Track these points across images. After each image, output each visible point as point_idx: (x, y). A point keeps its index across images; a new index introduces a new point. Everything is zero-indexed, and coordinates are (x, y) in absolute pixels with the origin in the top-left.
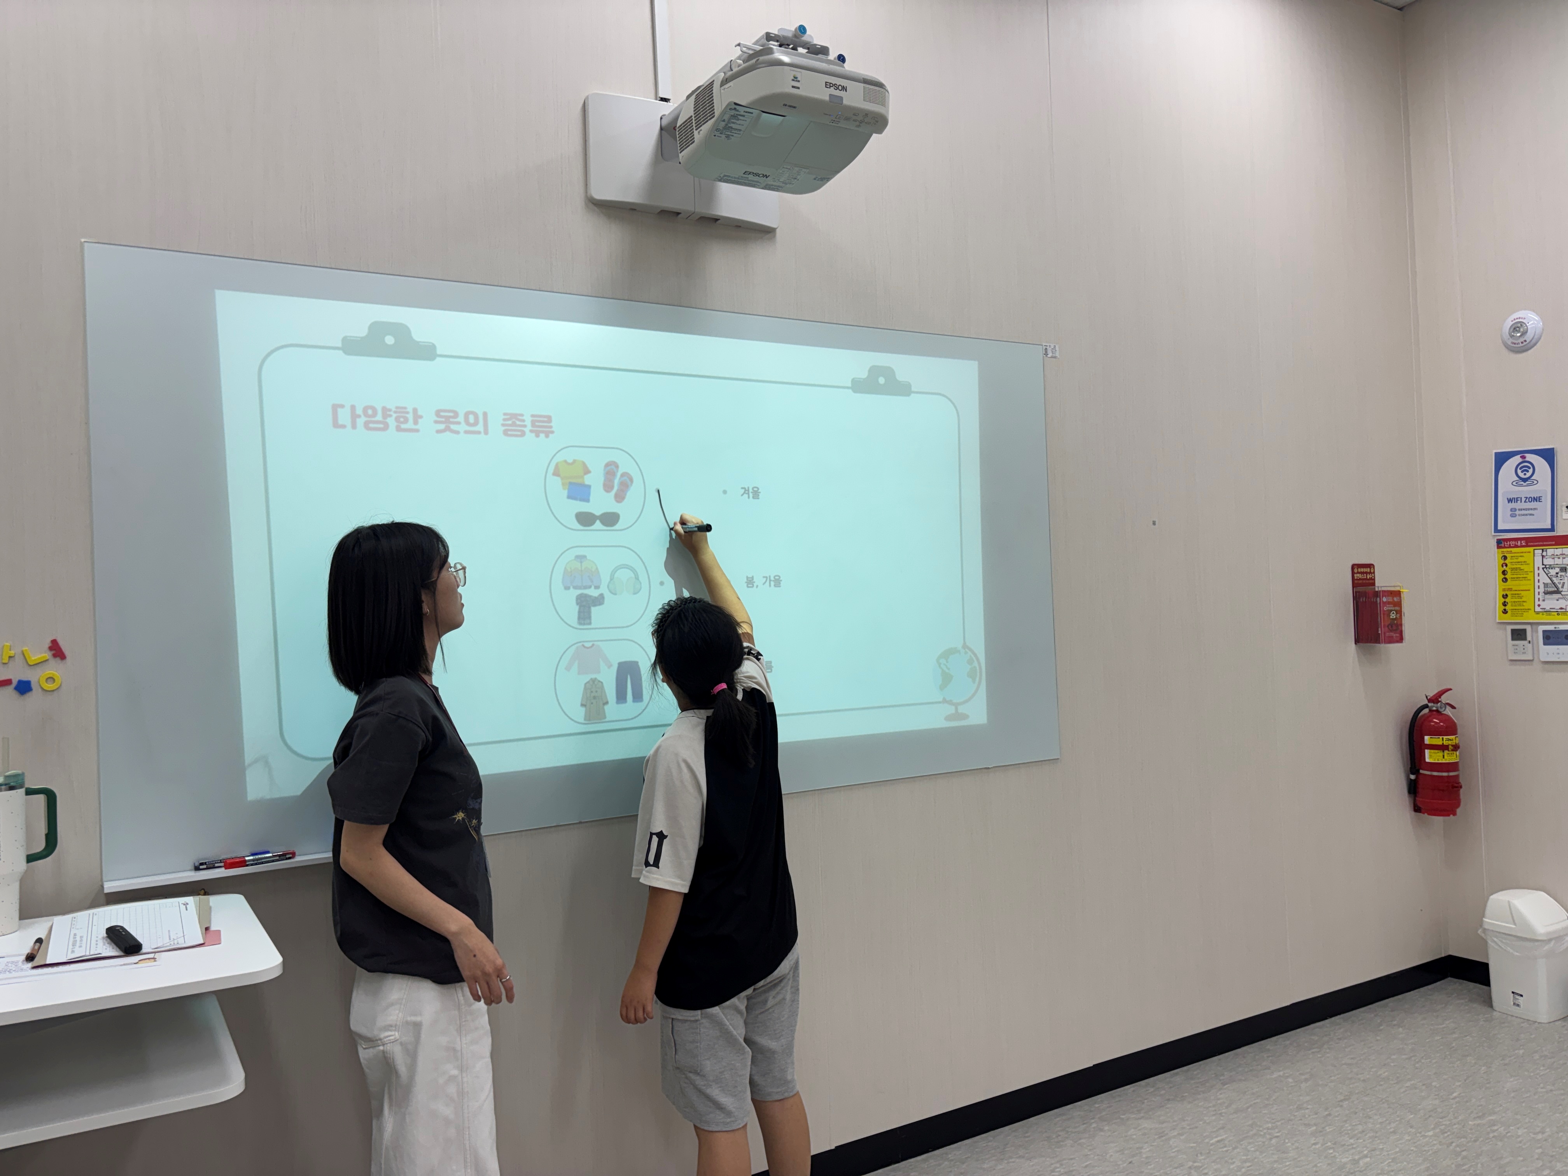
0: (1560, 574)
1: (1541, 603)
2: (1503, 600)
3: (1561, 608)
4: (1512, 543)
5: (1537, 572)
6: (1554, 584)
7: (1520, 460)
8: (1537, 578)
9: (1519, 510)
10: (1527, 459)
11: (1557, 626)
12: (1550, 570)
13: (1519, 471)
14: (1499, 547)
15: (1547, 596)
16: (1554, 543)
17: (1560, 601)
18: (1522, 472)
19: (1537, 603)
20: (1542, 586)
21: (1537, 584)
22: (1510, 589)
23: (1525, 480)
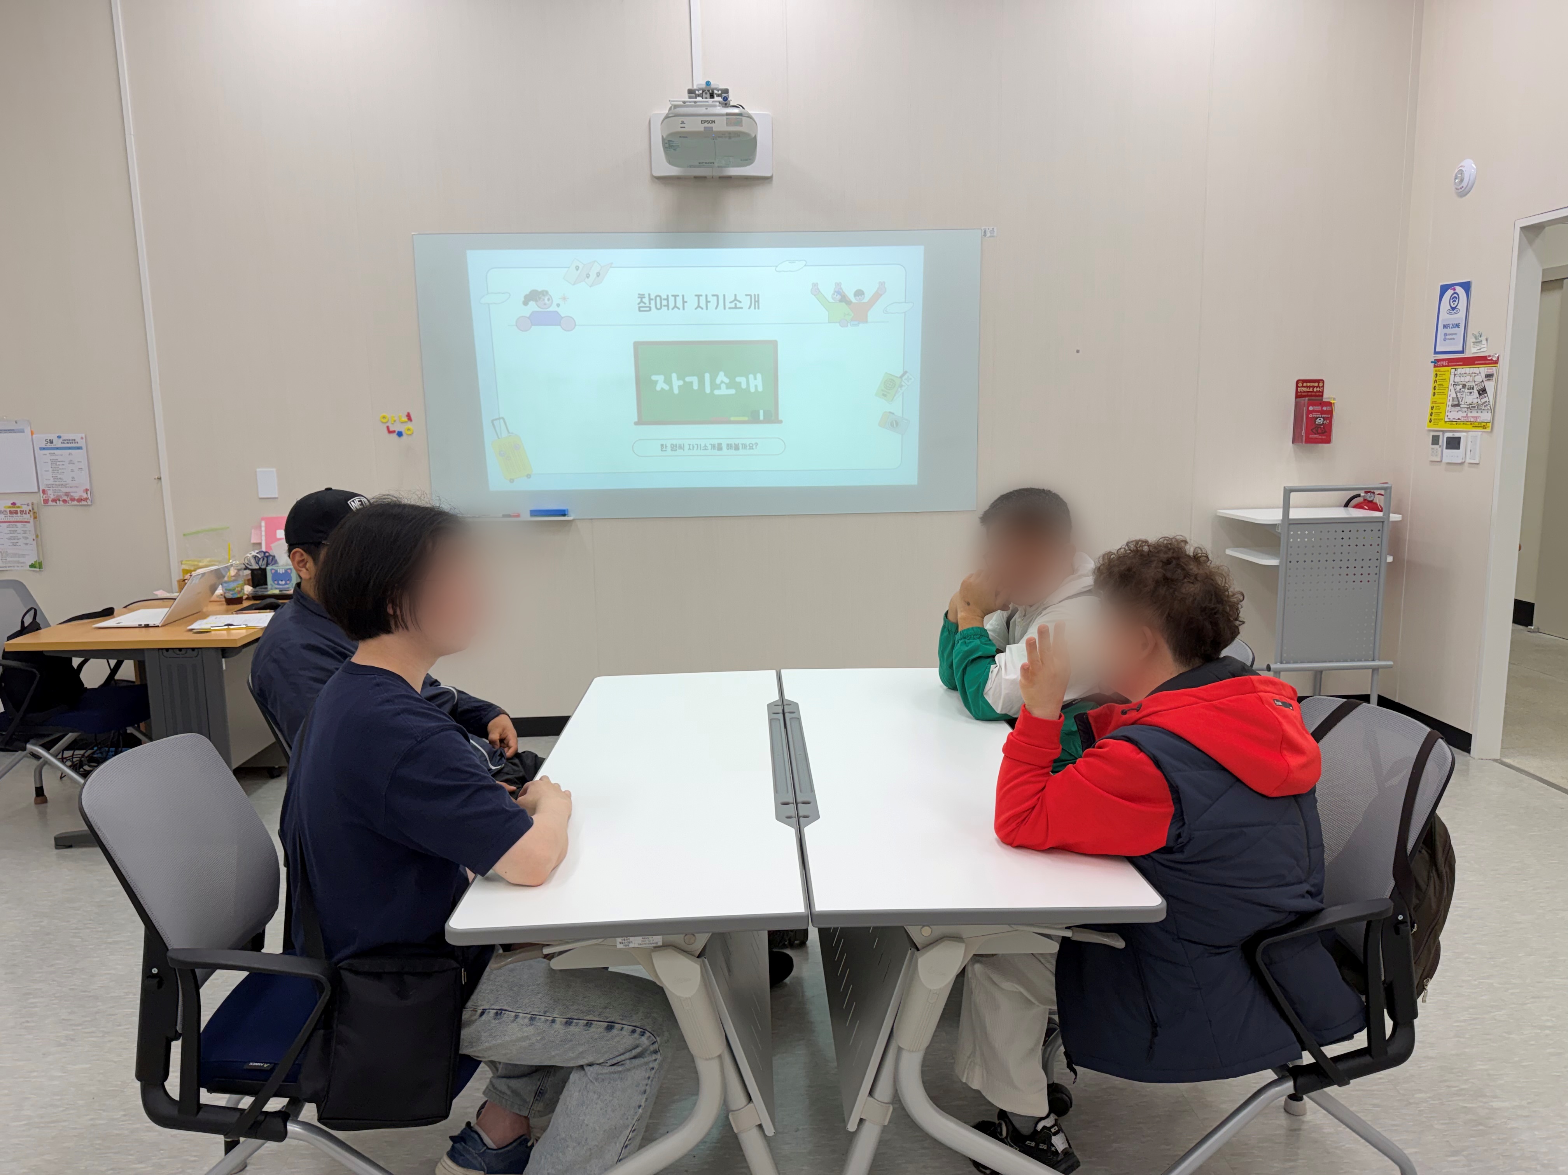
0: (1462, 390)
1: (1449, 414)
2: (1431, 411)
3: (1459, 419)
4: (1442, 363)
5: (1450, 387)
6: (1457, 398)
7: (1452, 292)
8: (1449, 393)
9: (1449, 334)
10: (1457, 291)
11: (1454, 434)
12: (1457, 387)
13: (1451, 301)
14: (1435, 366)
15: (1453, 409)
16: (1461, 363)
18: (1453, 302)
19: (1447, 414)
20: (1451, 401)
21: (1449, 398)
22: (1435, 402)
23: (1453, 309)
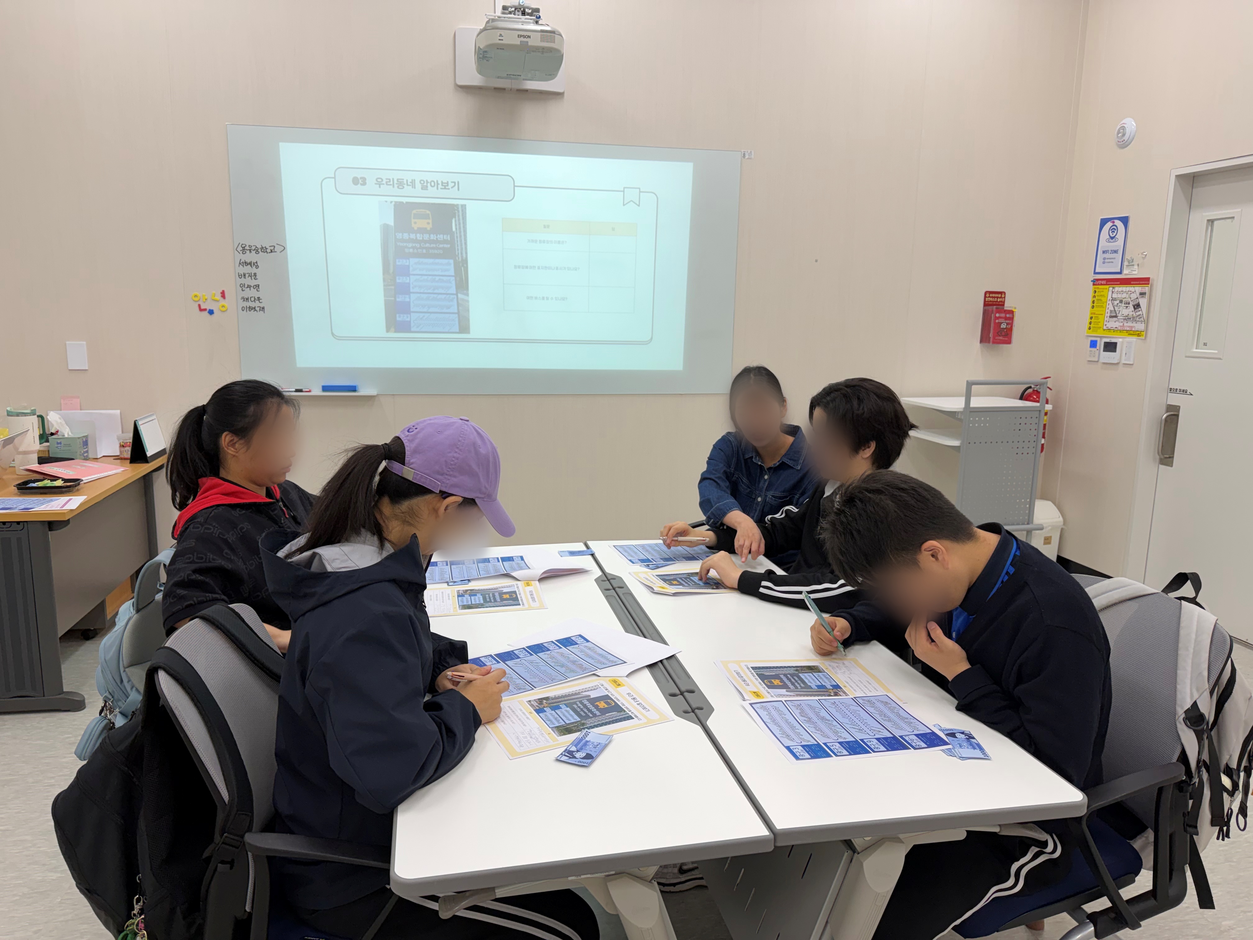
1: (1107, 323)
2: (1090, 320)
3: (1116, 328)
4: (1100, 282)
6: (1115, 311)
7: (1112, 224)
8: (1107, 306)
9: (1108, 259)
10: (1115, 224)
11: (1111, 339)
12: (1115, 302)
13: (1110, 232)
14: (1094, 285)
15: (1111, 319)
16: (1119, 283)
17: (1117, 323)
18: (1112, 232)
19: (1105, 323)
20: (1109, 312)
21: (1107, 311)
22: (1094, 314)
23: (1112, 238)
